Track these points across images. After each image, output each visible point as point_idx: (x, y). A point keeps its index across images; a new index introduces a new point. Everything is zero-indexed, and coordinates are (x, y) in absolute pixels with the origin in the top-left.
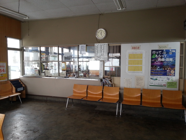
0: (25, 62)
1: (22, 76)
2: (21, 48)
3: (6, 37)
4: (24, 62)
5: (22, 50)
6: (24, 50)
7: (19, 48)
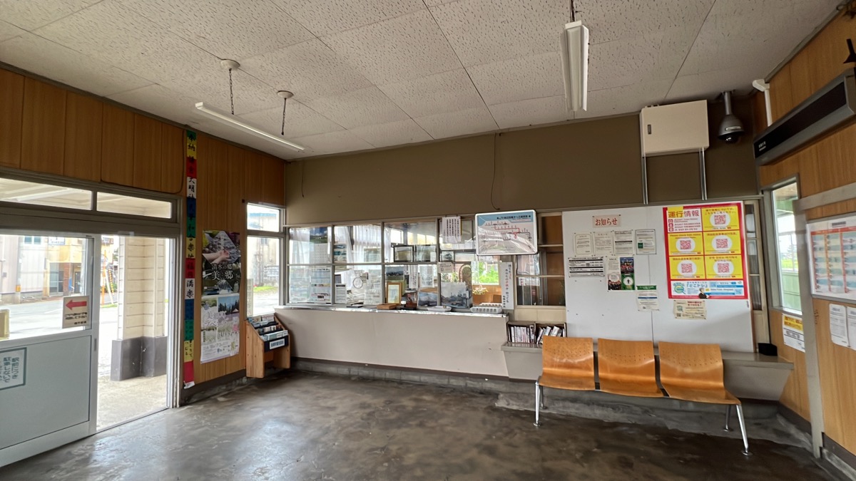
0: (290, 267)
1: (282, 307)
2: (282, 230)
3: (244, 202)
4: (288, 267)
5: (284, 235)
6: (290, 237)
7: (277, 230)
